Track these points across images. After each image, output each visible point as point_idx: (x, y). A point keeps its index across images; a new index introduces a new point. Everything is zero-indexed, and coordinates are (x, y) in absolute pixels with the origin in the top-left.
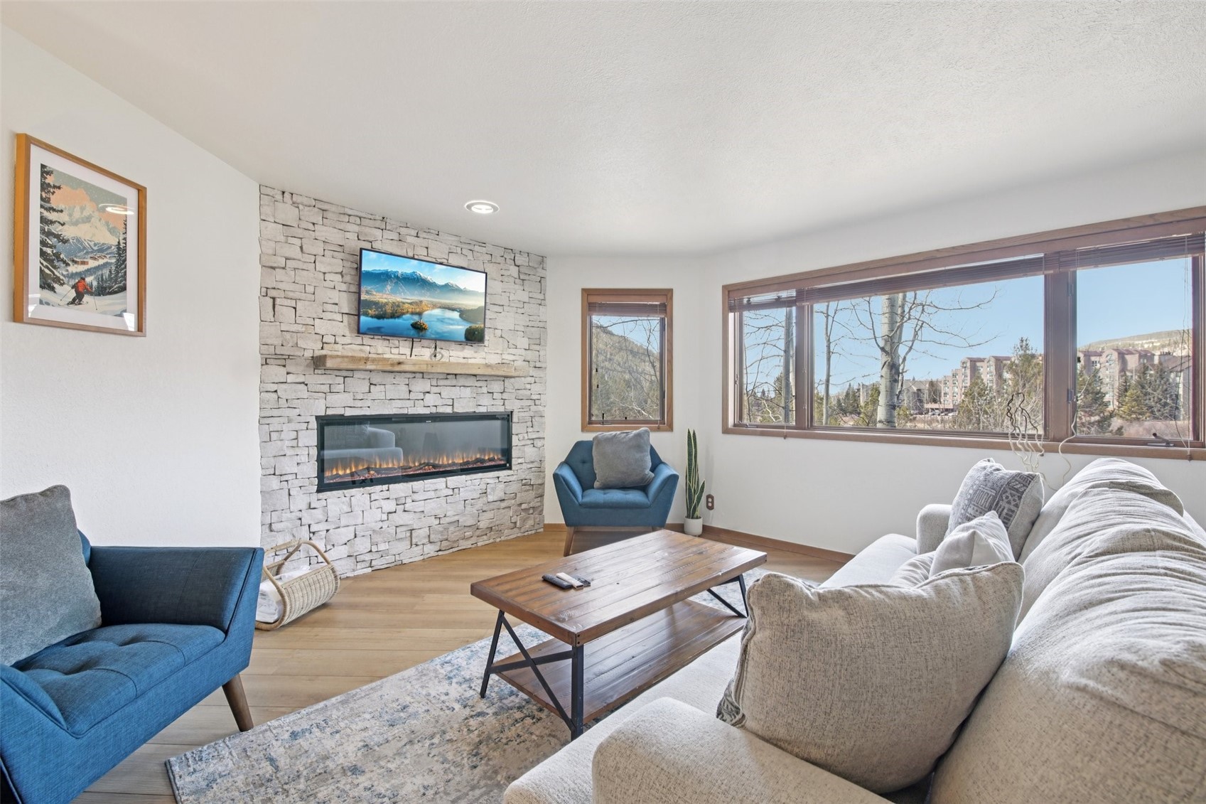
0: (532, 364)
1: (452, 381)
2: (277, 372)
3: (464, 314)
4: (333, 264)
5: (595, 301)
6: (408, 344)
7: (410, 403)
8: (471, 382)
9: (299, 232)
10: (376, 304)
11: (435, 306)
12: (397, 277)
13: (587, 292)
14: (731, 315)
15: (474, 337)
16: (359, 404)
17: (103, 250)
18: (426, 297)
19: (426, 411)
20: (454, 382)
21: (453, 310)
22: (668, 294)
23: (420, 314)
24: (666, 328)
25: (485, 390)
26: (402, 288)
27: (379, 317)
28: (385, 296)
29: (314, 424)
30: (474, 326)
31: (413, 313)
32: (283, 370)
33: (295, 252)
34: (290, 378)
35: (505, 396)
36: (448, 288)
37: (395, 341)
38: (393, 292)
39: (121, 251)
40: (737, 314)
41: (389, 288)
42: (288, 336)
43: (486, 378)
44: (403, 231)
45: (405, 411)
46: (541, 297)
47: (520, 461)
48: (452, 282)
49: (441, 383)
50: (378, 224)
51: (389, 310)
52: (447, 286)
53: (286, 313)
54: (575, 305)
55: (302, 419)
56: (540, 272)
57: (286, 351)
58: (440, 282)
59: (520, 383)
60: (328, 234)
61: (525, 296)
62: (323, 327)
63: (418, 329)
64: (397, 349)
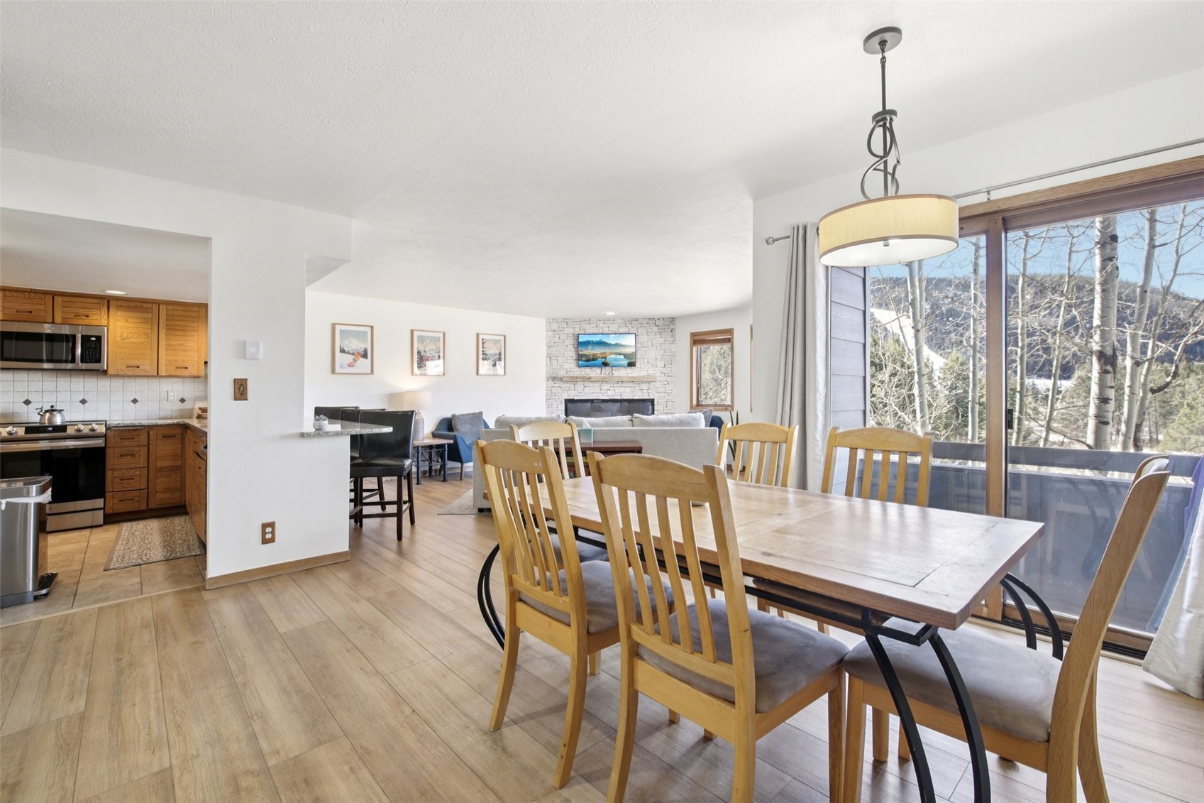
0: (666, 375)
1: (620, 384)
2: (551, 383)
3: (626, 356)
4: (570, 342)
5: (698, 340)
6: (600, 369)
7: (600, 394)
8: (631, 385)
9: (558, 332)
10: (585, 355)
11: (612, 354)
12: (593, 343)
13: (693, 335)
15: (631, 365)
16: (579, 394)
17: (495, 355)
18: (607, 350)
19: (608, 398)
20: (621, 385)
21: (620, 354)
22: (730, 331)
23: (605, 358)
24: (731, 350)
25: (638, 388)
26: (596, 347)
27: (587, 361)
28: (589, 351)
29: (563, 402)
30: (631, 361)
31: (602, 358)
32: (553, 383)
33: (557, 339)
34: (555, 385)
35: (649, 391)
36: (617, 345)
37: (594, 369)
38: (592, 349)
39: (500, 354)
41: (590, 348)
42: (554, 370)
43: (643, 382)
44: (597, 323)
45: (598, 398)
46: (673, 339)
48: (617, 342)
49: (615, 385)
50: (587, 322)
51: (591, 357)
52: (616, 344)
53: (554, 362)
54: (687, 341)
55: (559, 400)
56: (672, 327)
57: (555, 375)
58: (613, 343)
59: (658, 384)
60: (570, 331)
61: (662, 340)
62: (566, 366)
63: (605, 364)
64: (595, 372)
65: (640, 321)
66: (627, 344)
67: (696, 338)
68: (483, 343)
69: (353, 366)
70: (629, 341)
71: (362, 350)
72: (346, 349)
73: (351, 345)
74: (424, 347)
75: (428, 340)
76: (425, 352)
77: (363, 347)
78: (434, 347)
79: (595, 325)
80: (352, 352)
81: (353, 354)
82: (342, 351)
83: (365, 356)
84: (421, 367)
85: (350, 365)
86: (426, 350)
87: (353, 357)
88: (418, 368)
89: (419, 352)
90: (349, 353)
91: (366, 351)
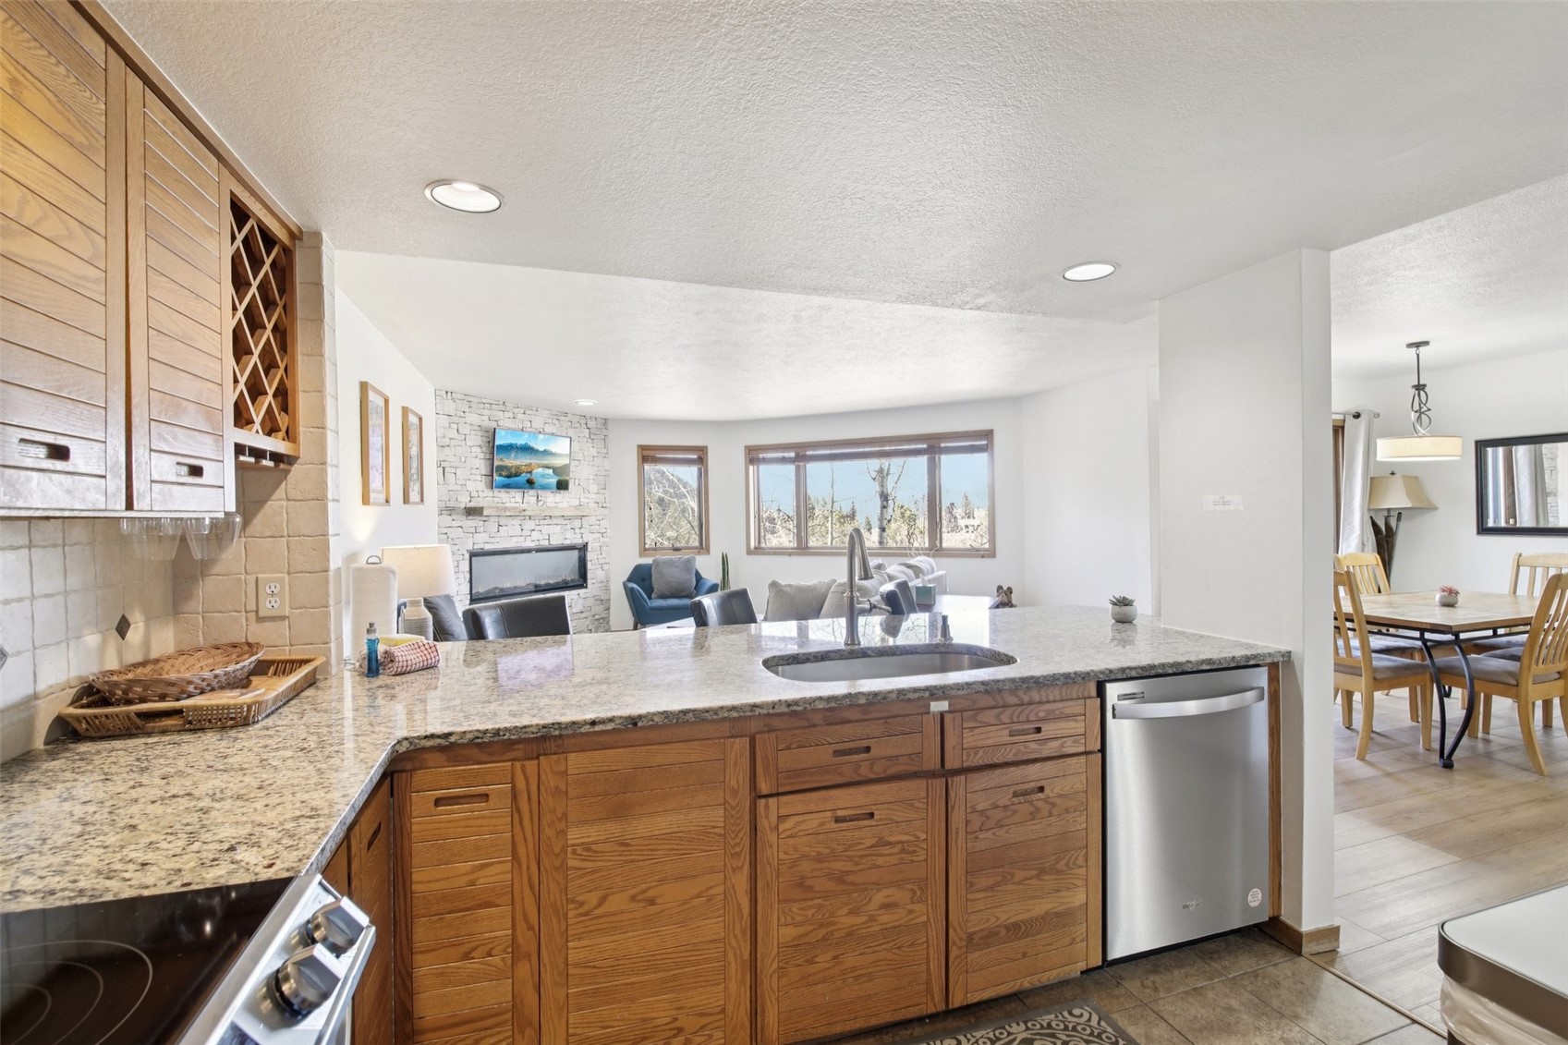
0: (600, 505)
2: (447, 520)
3: (556, 470)
4: (476, 440)
5: (648, 455)
6: (522, 494)
7: (522, 539)
8: (561, 521)
9: (457, 420)
10: (506, 467)
11: (539, 466)
12: (517, 447)
13: (642, 448)
14: (751, 467)
16: (492, 540)
18: (535, 461)
20: (549, 522)
21: (549, 468)
22: (704, 449)
23: (530, 472)
24: (703, 476)
25: (569, 527)
26: (520, 455)
28: (509, 461)
29: (467, 556)
30: (561, 478)
31: (527, 473)
32: (450, 518)
33: (454, 434)
34: (454, 524)
35: (582, 531)
36: (546, 453)
37: (515, 492)
38: (515, 458)
39: (418, 458)
40: (755, 467)
41: (511, 455)
42: (452, 493)
44: (516, 410)
45: (519, 545)
46: (605, 451)
47: (594, 581)
48: (548, 448)
49: (542, 522)
50: (500, 407)
52: (545, 451)
53: (450, 477)
54: (632, 458)
55: (460, 553)
56: (605, 432)
57: (451, 504)
58: (541, 449)
59: (592, 520)
60: (473, 418)
61: (593, 451)
62: (471, 486)
63: (530, 483)
64: (512, 499)
66: (558, 452)
67: (645, 453)
70: (561, 447)
79: (511, 415)
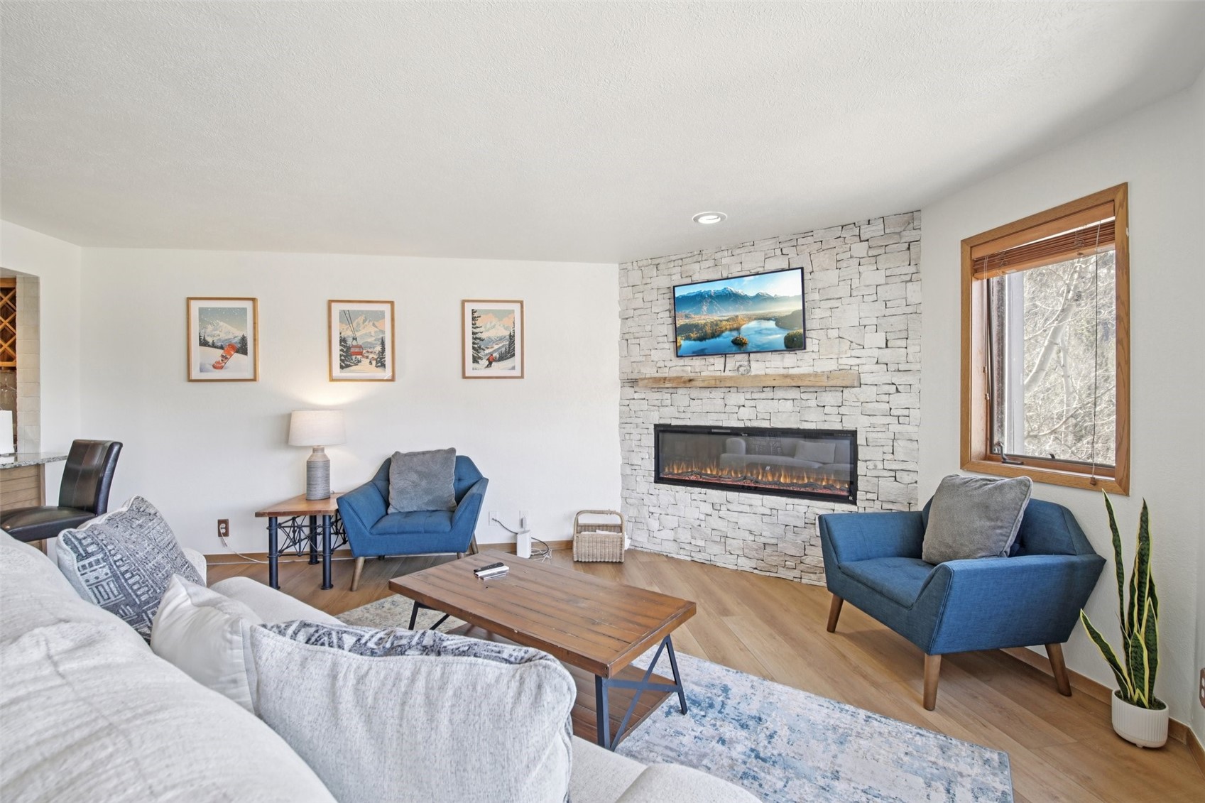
1: (768, 394)
2: (629, 392)
3: (780, 322)
4: (665, 304)
5: (983, 253)
6: (722, 360)
7: (723, 416)
8: (794, 394)
9: (641, 288)
10: (696, 326)
11: (750, 319)
12: (711, 296)
13: (970, 244)
15: (795, 343)
16: (682, 415)
17: (501, 339)
18: (740, 312)
19: (741, 425)
20: (771, 395)
21: (768, 319)
23: (738, 329)
25: (813, 403)
26: (717, 306)
27: (701, 339)
28: (704, 316)
29: (652, 431)
30: (791, 332)
31: (731, 330)
32: (632, 390)
33: (639, 303)
34: (636, 396)
35: (842, 410)
36: (760, 298)
37: (711, 359)
38: (710, 312)
39: (512, 337)
41: (705, 308)
42: (635, 365)
43: (825, 389)
44: (718, 255)
45: (720, 424)
47: (870, 496)
48: (763, 291)
49: (756, 396)
50: (695, 259)
51: (708, 330)
52: (758, 296)
53: (634, 348)
55: (644, 426)
56: (909, 235)
57: (634, 376)
58: (751, 293)
59: (868, 393)
60: (665, 282)
61: (879, 277)
62: (656, 355)
63: (739, 344)
64: (713, 367)
65: (818, 236)
66: (780, 294)
67: (978, 254)
68: (474, 319)
69: (222, 368)
70: (786, 288)
71: (237, 340)
72: (210, 340)
73: (218, 332)
74: (353, 330)
75: (361, 319)
76: (355, 339)
77: (239, 334)
78: (373, 330)
79: (711, 263)
80: (219, 344)
81: (222, 348)
82: (203, 343)
83: (243, 350)
84: (348, 366)
85: (217, 366)
86: (358, 335)
87: (221, 352)
88: (342, 367)
89: (343, 340)
90: (214, 346)
91: (244, 340)
